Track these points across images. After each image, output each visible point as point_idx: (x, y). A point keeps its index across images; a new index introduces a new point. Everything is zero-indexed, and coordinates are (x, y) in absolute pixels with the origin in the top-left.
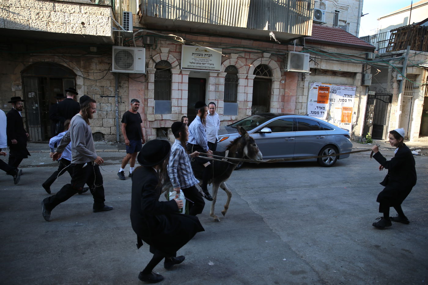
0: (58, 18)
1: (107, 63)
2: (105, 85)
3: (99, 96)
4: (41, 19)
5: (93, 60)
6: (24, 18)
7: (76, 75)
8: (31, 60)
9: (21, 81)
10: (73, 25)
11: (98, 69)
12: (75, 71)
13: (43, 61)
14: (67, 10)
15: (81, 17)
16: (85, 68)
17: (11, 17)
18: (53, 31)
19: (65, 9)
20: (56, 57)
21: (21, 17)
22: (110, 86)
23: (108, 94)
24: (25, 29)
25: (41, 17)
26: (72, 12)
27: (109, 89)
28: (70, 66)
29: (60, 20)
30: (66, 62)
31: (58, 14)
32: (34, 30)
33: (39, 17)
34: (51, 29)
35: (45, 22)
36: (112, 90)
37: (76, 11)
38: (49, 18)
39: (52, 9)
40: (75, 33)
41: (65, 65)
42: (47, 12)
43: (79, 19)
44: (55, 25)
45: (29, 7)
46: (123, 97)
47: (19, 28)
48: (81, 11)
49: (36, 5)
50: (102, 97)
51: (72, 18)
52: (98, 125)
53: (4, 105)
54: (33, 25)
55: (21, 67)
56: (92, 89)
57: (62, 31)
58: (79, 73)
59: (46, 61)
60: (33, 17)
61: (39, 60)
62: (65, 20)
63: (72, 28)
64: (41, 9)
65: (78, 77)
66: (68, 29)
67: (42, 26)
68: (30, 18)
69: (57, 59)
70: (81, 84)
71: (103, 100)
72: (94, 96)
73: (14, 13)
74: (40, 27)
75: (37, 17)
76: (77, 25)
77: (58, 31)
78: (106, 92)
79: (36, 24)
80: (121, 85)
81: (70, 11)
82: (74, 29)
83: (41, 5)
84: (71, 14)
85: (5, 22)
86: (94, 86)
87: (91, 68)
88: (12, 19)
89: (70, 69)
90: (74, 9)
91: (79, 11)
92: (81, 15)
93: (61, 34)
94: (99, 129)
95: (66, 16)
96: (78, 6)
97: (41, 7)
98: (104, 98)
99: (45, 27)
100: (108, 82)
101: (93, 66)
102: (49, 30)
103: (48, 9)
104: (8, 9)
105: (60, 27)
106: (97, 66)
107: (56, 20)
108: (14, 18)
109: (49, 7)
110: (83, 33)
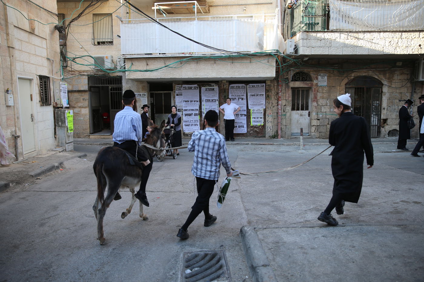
0: (403, 43)
1: (406, 74)
2: (403, 92)
3: (397, 101)
4: (392, 45)
5: (396, 72)
6: (381, 46)
7: (383, 85)
8: (353, 75)
9: (345, 91)
10: (413, 47)
11: (399, 79)
12: (382, 81)
13: (361, 75)
14: (410, 37)
15: (419, 41)
16: (389, 79)
17: (373, 46)
18: (398, 53)
19: (409, 36)
20: (370, 72)
21: (379, 46)
22: (407, 92)
23: (405, 99)
24: (380, 54)
25: (392, 44)
26: (413, 38)
27: (406, 94)
28: (379, 78)
29: (404, 45)
30: (377, 75)
31: (403, 41)
32: (387, 54)
33: (391, 44)
34: (397, 52)
35: (394, 47)
36: (408, 95)
37: (416, 37)
38: (397, 44)
39: (400, 38)
40: (413, 54)
41: (376, 77)
42: (396, 40)
43: (418, 42)
44: (401, 49)
45: (385, 38)
46: (416, 100)
47: (377, 53)
48: (419, 37)
49: (390, 36)
50: (400, 101)
51: (412, 43)
52: (395, 124)
53: (331, 109)
54: (386, 50)
55: (346, 81)
56: (393, 95)
57: (405, 53)
58: (385, 82)
59: (363, 75)
60: (387, 44)
61: (359, 74)
62: (408, 44)
63: (412, 50)
64: (393, 38)
65: (384, 86)
66: (409, 51)
67: (392, 50)
68: (385, 46)
69: (371, 73)
70: (386, 92)
71: (401, 104)
72: (394, 100)
73: (375, 43)
74: (390, 51)
75: (390, 44)
76: (415, 47)
77: (402, 53)
78: (404, 97)
79: (388, 49)
80: (416, 91)
81: (412, 37)
82: (413, 50)
83: (393, 36)
84: (413, 40)
85: (369, 50)
86: (395, 92)
87: (394, 78)
88: (374, 48)
89: (379, 80)
90: (415, 36)
91: (418, 37)
92: (420, 39)
93: (404, 55)
94: (396, 127)
95: (408, 41)
96: (418, 33)
97: (393, 37)
98: (401, 102)
99: (394, 51)
100: (406, 89)
101: (396, 77)
102: (396, 53)
103: (397, 38)
104: (372, 41)
105: (404, 50)
106: (399, 77)
107: (402, 45)
108: (375, 46)
109: (398, 36)
110: (419, 53)
